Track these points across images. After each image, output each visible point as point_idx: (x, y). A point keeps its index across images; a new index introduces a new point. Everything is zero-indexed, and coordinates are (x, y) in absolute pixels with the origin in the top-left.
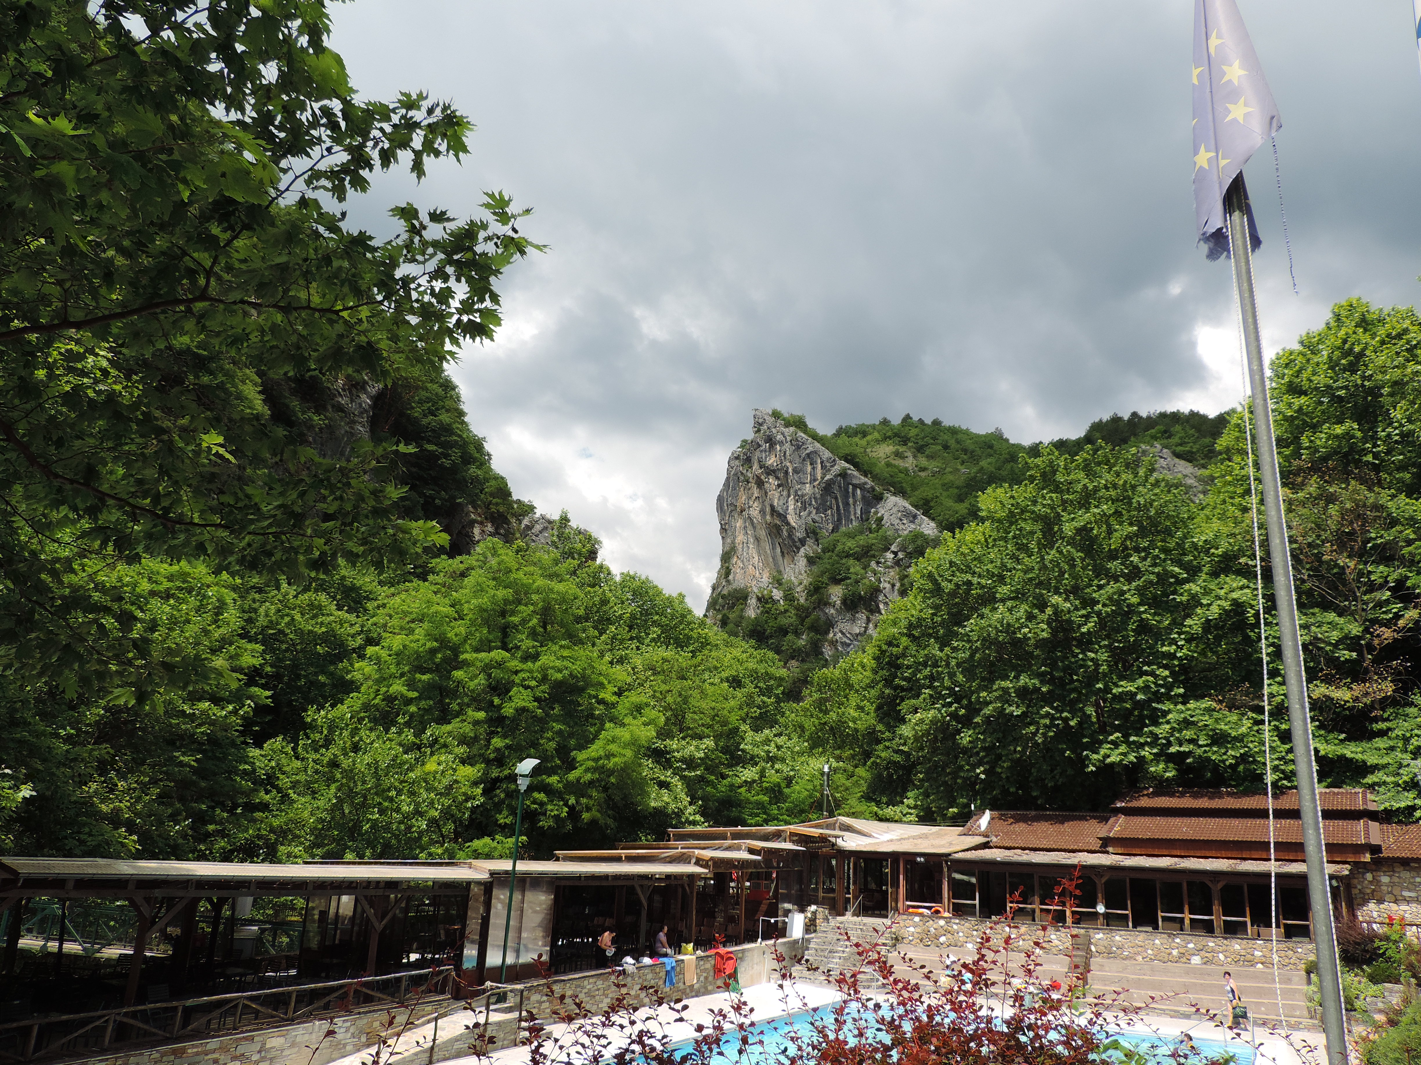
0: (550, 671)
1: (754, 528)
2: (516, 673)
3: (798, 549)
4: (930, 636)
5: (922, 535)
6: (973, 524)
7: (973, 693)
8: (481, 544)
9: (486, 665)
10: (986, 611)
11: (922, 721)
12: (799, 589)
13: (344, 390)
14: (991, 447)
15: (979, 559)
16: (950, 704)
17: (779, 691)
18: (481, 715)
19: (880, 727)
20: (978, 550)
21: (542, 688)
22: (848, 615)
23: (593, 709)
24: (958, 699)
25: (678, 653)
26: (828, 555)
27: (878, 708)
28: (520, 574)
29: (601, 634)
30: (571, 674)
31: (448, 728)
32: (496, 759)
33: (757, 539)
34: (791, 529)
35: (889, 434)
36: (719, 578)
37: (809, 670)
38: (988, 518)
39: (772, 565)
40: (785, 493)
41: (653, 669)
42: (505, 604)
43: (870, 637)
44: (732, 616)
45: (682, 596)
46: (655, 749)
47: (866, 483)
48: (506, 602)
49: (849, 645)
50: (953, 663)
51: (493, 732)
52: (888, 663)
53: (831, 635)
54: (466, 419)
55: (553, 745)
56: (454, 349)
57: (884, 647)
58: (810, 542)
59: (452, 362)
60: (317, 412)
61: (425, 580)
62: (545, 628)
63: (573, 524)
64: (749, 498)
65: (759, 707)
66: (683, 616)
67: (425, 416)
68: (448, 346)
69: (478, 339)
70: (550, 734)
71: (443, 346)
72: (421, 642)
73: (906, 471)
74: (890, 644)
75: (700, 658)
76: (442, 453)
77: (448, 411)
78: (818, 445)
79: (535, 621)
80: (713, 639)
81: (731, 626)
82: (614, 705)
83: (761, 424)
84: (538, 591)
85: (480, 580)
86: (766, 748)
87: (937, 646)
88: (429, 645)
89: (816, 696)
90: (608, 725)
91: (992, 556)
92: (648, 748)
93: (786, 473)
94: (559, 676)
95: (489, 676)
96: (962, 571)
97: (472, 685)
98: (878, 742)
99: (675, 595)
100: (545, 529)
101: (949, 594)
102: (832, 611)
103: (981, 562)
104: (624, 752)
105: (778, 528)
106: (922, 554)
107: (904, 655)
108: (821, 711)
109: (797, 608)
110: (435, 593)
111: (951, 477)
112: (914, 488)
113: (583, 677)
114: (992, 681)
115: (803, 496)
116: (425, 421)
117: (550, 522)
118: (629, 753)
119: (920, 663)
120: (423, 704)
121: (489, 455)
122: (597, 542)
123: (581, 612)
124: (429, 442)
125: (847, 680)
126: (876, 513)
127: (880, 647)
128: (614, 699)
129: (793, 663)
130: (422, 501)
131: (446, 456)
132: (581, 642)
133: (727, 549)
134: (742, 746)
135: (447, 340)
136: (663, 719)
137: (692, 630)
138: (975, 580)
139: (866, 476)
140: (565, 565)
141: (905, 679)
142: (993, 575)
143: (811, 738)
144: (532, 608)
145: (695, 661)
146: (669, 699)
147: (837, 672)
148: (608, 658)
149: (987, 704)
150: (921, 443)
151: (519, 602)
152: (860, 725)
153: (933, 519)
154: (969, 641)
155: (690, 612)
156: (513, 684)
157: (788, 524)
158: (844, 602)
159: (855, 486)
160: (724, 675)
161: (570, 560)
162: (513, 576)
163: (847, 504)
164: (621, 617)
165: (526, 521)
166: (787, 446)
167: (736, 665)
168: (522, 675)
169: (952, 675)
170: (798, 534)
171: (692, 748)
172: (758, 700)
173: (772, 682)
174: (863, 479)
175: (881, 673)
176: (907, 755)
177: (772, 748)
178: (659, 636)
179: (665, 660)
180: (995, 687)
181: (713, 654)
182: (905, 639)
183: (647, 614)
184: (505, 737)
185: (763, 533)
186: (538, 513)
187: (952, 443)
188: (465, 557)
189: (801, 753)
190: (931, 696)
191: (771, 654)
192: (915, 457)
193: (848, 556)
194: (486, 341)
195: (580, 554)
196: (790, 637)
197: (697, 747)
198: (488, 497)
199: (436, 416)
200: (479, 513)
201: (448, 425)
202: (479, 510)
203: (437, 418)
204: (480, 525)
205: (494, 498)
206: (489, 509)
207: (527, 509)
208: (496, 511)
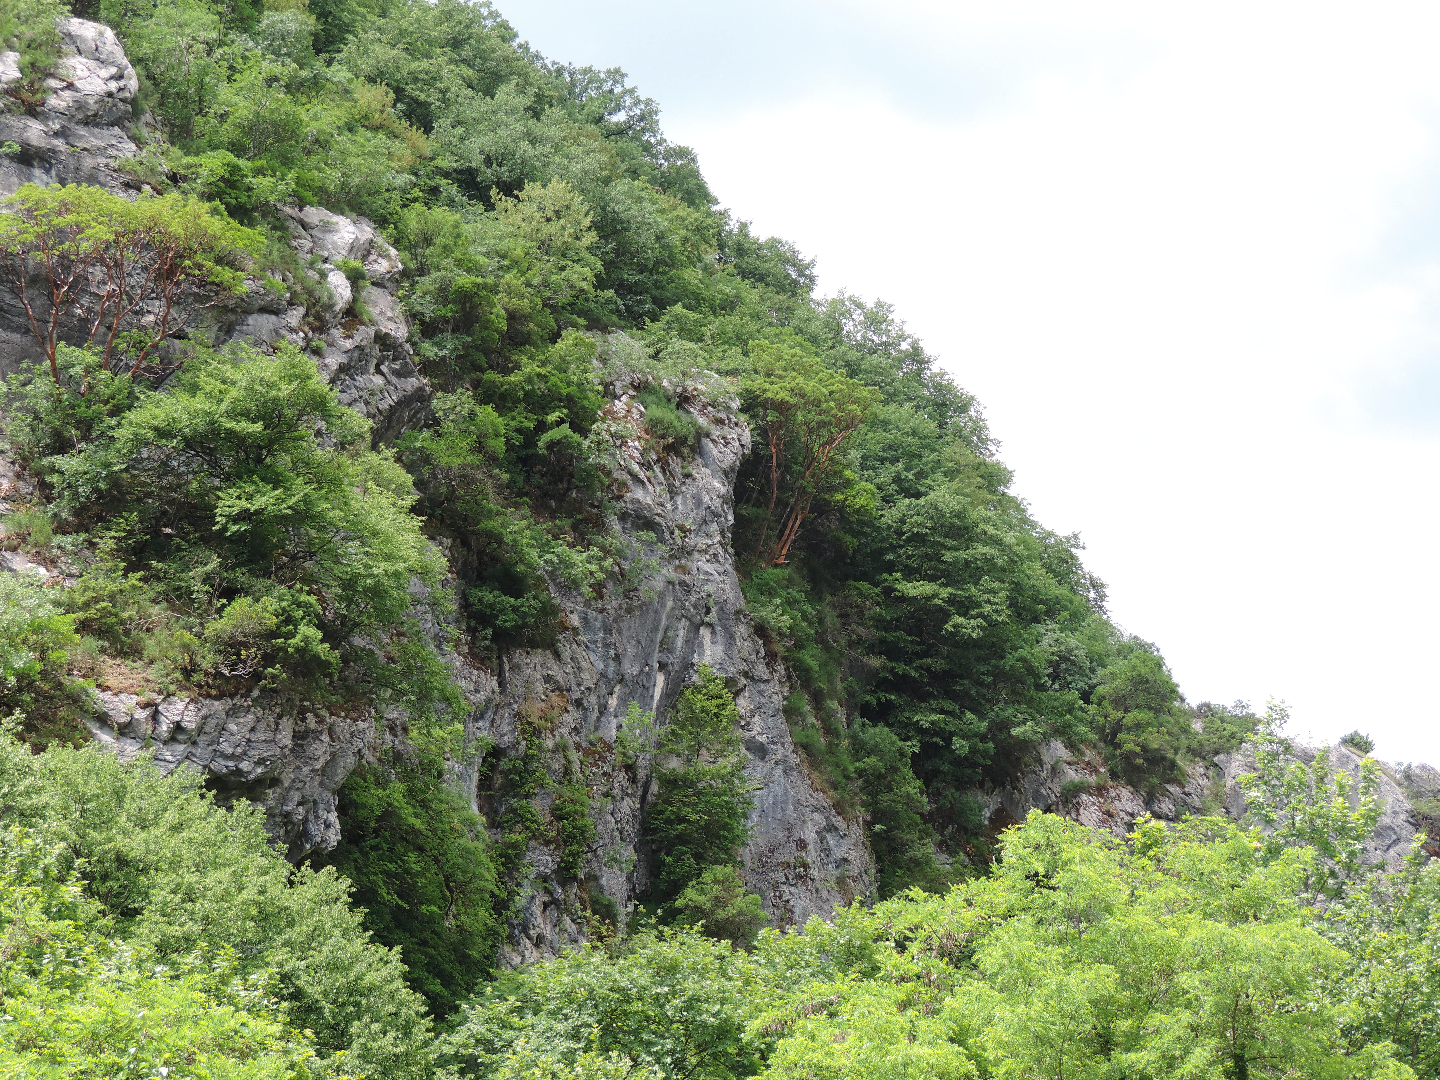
13: (647, 466)
54: (1012, 491)
60: (582, 541)
67: (888, 500)
76: (951, 601)
77: (951, 474)
116: (889, 517)
121: (1096, 585)
124: (910, 573)
131: (965, 607)
165: (1236, 767)
198: (1110, 710)
199: (918, 495)
200: (1089, 763)
201: (957, 515)
202: (1087, 752)
203: (922, 501)
204: (1098, 796)
205: (1126, 711)
206: (1118, 746)
207: (1235, 729)
208: (1138, 749)
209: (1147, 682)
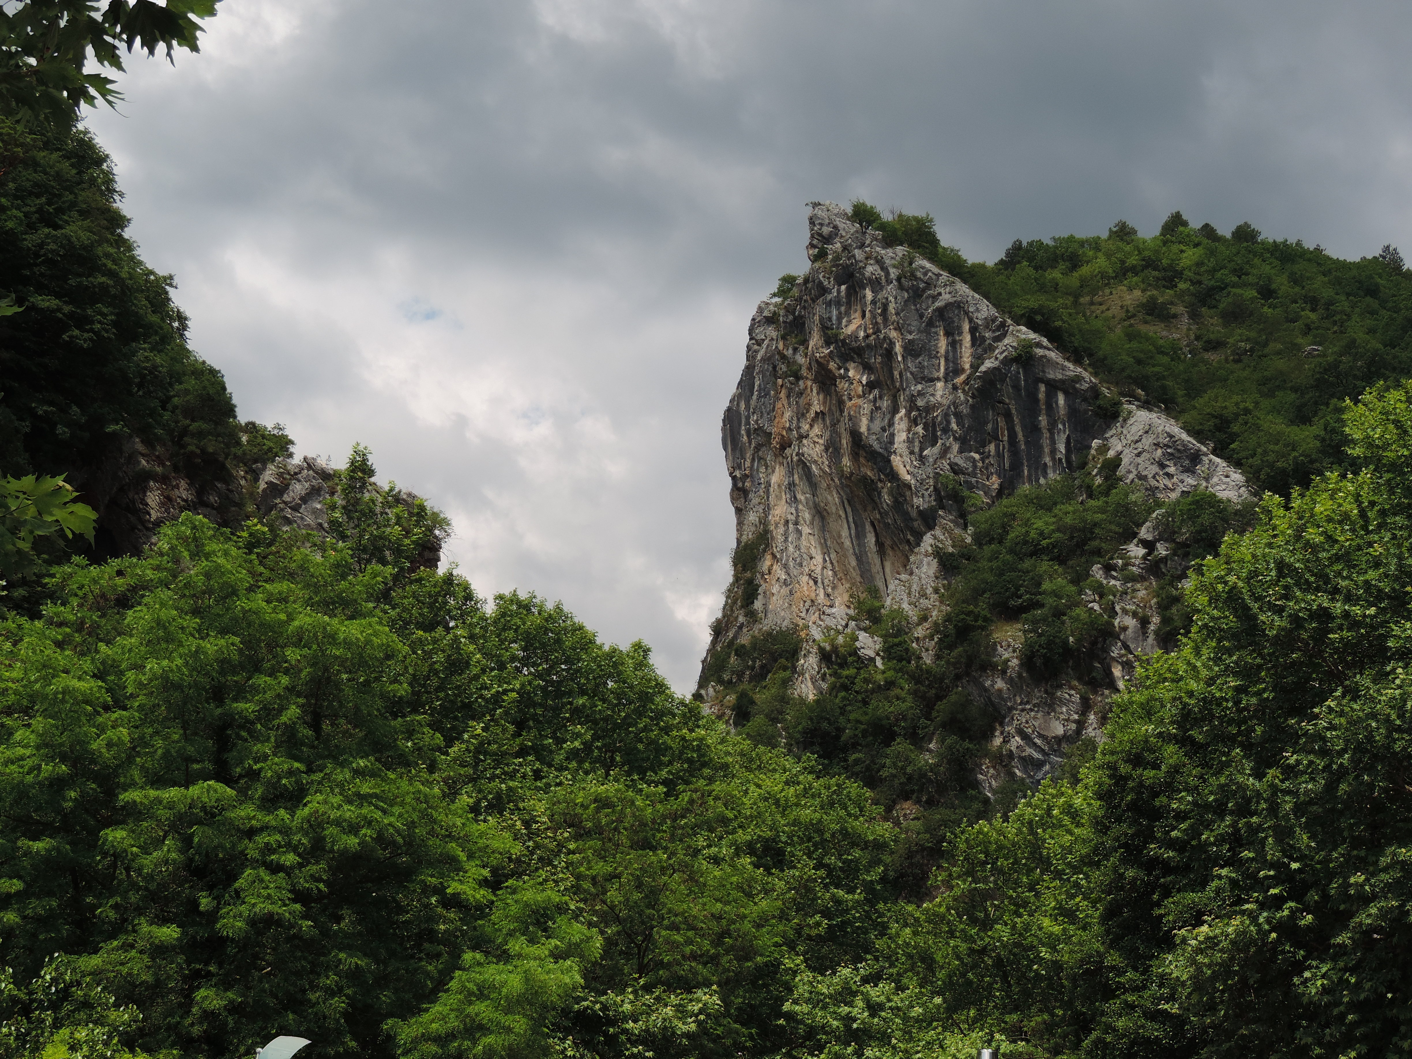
0: (330, 831)
1: (813, 485)
2: (251, 833)
3: (919, 537)
4: (1231, 741)
5: (1211, 502)
6: (1333, 476)
7: (1331, 875)
8: (167, 530)
9: (180, 817)
10: (1364, 681)
11: (1211, 942)
12: (920, 632)
14: (1373, 292)
15: (1345, 558)
16: (1278, 902)
17: (873, 876)
18: (170, 933)
19: (1113, 958)
20: (1344, 538)
21: (313, 869)
22: (1038, 694)
23: (433, 919)
24: (1297, 892)
25: (632, 786)
26: (988, 550)
27: (1110, 914)
28: (258, 601)
29: (450, 742)
30: (380, 838)
31: (95, 961)
32: (207, 1038)
33: (820, 514)
34: (901, 489)
35: (1133, 260)
36: (728, 609)
37: (945, 823)
38: (1367, 461)
39: (855, 575)
40: (885, 404)
41: (572, 822)
42: (222, 672)
43: (1091, 745)
44: (761, 697)
45: (641, 650)
46: (582, 1014)
47: (1078, 379)
48: (225, 664)
49: (1039, 765)
50: (1288, 804)
51: (196, 975)
52: (1133, 806)
53: (998, 741)
54: (127, 233)
55: (339, 1003)
56: (107, 71)
57: (1124, 769)
58: (946, 519)
59: (99, 101)
61: (35, 615)
62: (316, 726)
63: (382, 480)
64: (801, 415)
65: (826, 913)
66: (645, 698)
67: (31, 227)
68: (91, 65)
69: (161, 47)
70: (331, 980)
71: (80, 65)
72: (29, 763)
73: (1174, 351)
74: (1137, 760)
75: (686, 797)
76: (71, 315)
77: (84, 214)
78: (963, 289)
79: (293, 712)
80: (718, 752)
81: (758, 721)
82: (482, 910)
83: (828, 239)
84: (299, 640)
85: (164, 614)
86: (844, 1010)
87: (1248, 766)
88: (47, 769)
89: (962, 886)
90: (468, 956)
91: (1378, 549)
92: (565, 1012)
93: (889, 354)
94: (352, 842)
95: (187, 841)
96: (1307, 587)
97: (148, 862)
98: (1109, 993)
99: (625, 646)
100: (314, 492)
101: (1276, 641)
102: (1000, 684)
103: (1351, 565)
104: (508, 1020)
105: (870, 488)
106: (1213, 547)
107: (1169, 787)
108: (973, 921)
109: (919, 677)
110: (60, 645)
111: (1281, 364)
112: (1193, 391)
113: (410, 842)
114: (1378, 849)
115: (929, 409)
116: (30, 240)
117: (325, 475)
118: (519, 1023)
119: (1207, 807)
120: (36, 907)
121: (182, 318)
122: (439, 522)
123: (403, 689)
124: (41, 289)
125: (1035, 848)
126: (1104, 449)
127: (1112, 767)
128: (482, 895)
129: (908, 808)
130: (26, 426)
131: (82, 322)
132: (404, 761)
133: (749, 535)
134: (787, 1006)
135: (90, 51)
136: (598, 942)
137: (666, 730)
138: (1338, 607)
139: (1078, 361)
140: (365, 578)
141: (1171, 844)
142: (1380, 596)
143: (949, 985)
144: (285, 680)
145: (673, 805)
146: (613, 895)
147: (1011, 830)
148: (465, 800)
149: (1366, 900)
150: (1208, 282)
151: (256, 667)
152: (1066, 955)
153: (1238, 464)
154: (1324, 753)
155: (661, 687)
156: (242, 861)
157: (893, 476)
158: (1028, 660)
159: (1053, 386)
160: (742, 836)
161: (375, 566)
162: (241, 604)
163: (1033, 430)
164: (497, 700)
165: (269, 475)
166: (890, 292)
167: (772, 815)
168: (262, 839)
169: (1283, 834)
170: (917, 501)
171: (669, 1011)
172: (824, 897)
173: (857, 853)
174: (1072, 369)
175: (1116, 830)
176: (1178, 1022)
177: (858, 1010)
178: (588, 747)
179: (603, 803)
180: (1384, 861)
181: (718, 787)
182: (1171, 749)
183: (559, 694)
184: (226, 984)
185: (833, 499)
186: (299, 454)
187: (1282, 283)
188: (126, 561)
189: (925, 1022)
190: (1233, 883)
191: (853, 788)
192: (1194, 316)
193: (1037, 552)
194: (180, 51)
195: (398, 551)
196: (900, 746)
197: (681, 1011)
198: (180, 417)
199: (56, 227)
200: (158, 457)
201: (84, 247)
202: (158, 447)
203: (58, 233)
204: (162, 483)
205: (193, 420)
206: (183, 446)
207: (272, 445)
208: (198, 451)
209: (213, 400)
